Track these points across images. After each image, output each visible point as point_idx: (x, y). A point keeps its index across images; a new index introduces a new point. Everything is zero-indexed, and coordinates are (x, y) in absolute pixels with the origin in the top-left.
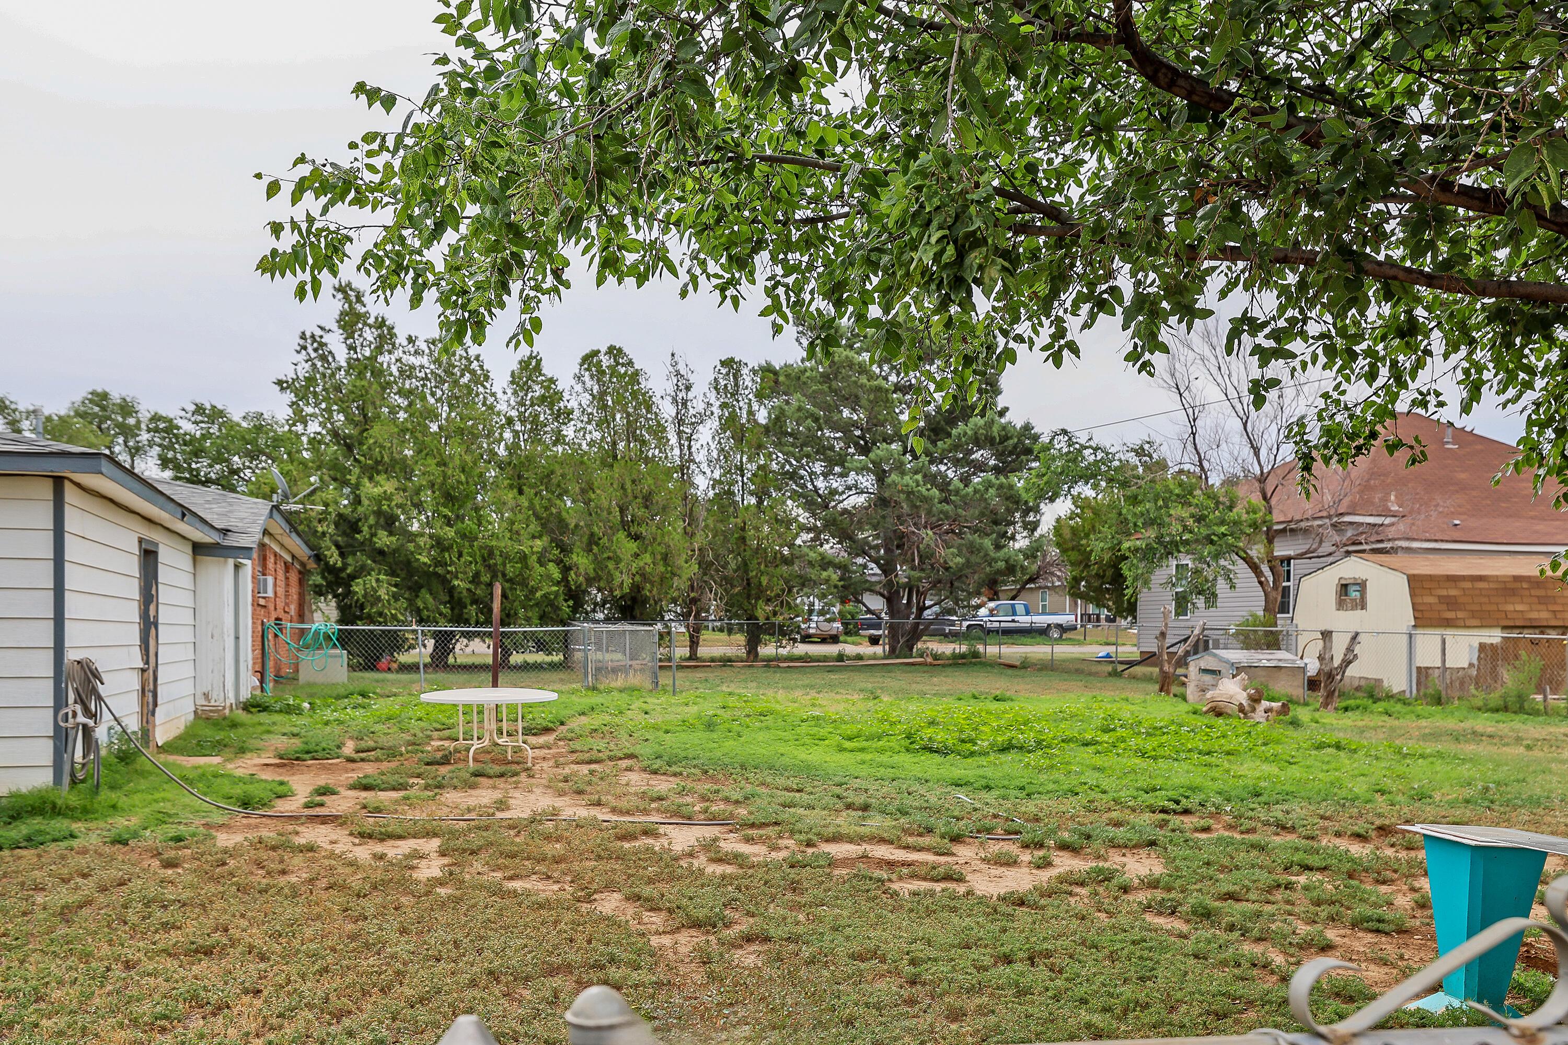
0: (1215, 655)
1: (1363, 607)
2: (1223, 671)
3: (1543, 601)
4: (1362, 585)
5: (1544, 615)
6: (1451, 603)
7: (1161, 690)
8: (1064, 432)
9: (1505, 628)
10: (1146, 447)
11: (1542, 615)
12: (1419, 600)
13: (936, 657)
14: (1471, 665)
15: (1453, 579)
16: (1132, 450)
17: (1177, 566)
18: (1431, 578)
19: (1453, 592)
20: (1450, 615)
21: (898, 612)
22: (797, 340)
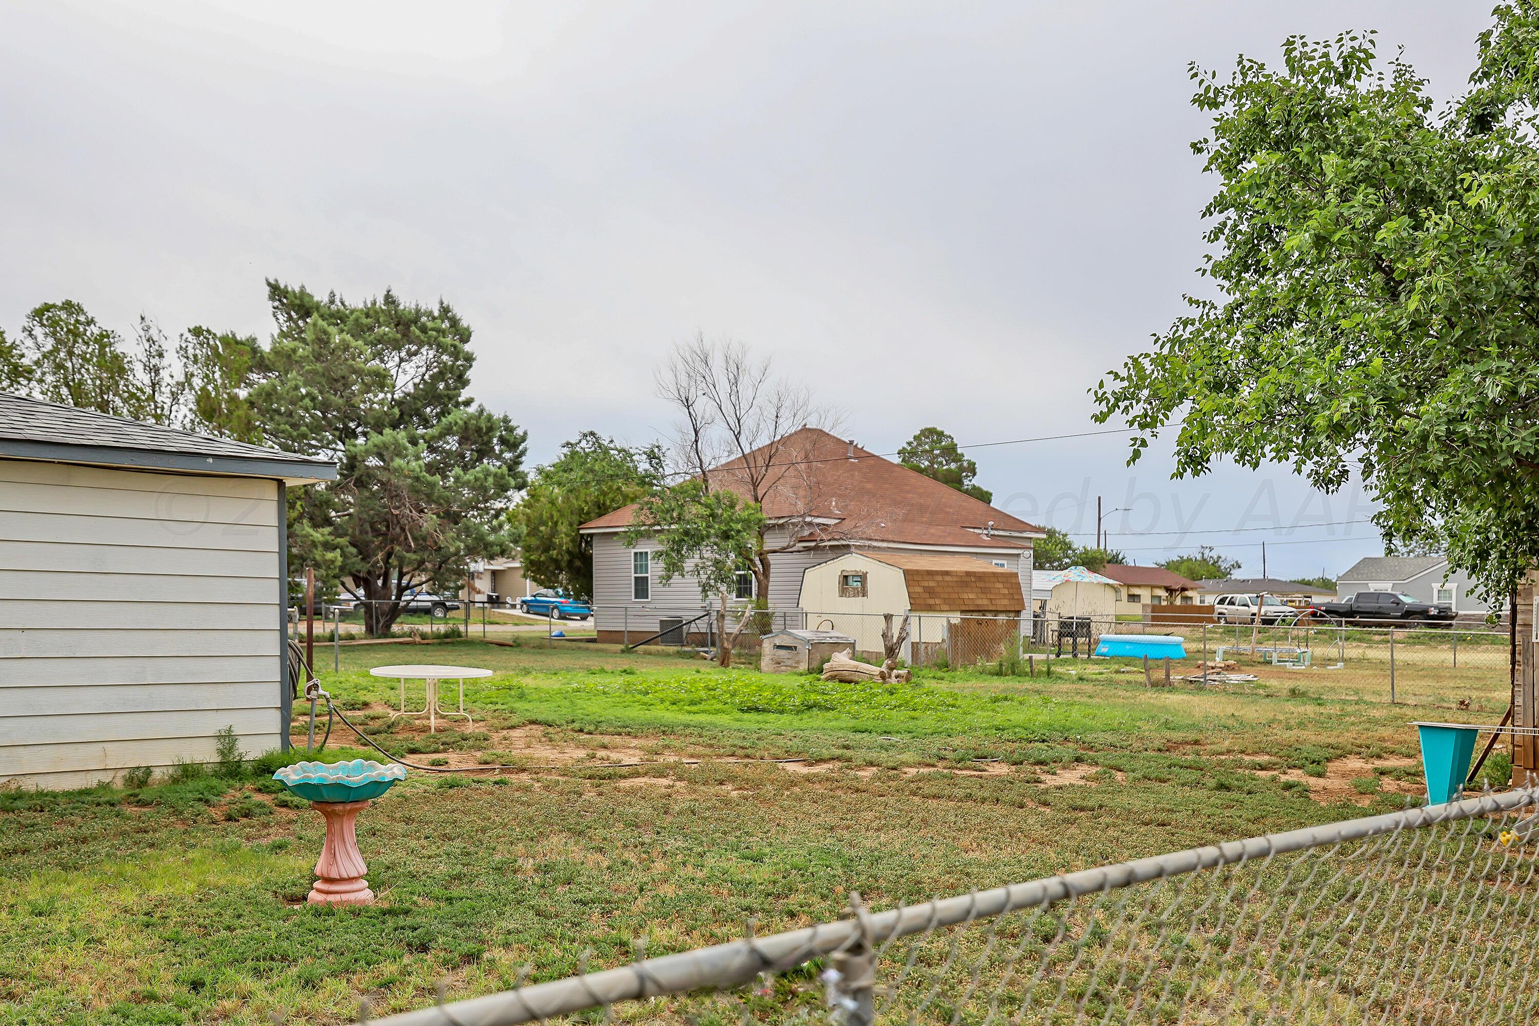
0: (790, 634)
1: (864, 594)
2: (799, 647)
3: (984, 591)
4: (863, 578)
5: (985, 602)
6: (930, 592)
7: (722, 664)
8: (592, 434)
9: (962, 612)
10: (656, 450)
11: (984, 602)
12: (912, 590)
13: (424, 636)
14: (943, 640)
15: (930, 573)
16: (645, 453)
17: (636, 554)
18: (918, 572)
19: (932, 584)
20: (931, 602)
21: (375, 592)
22: (275, 316)
